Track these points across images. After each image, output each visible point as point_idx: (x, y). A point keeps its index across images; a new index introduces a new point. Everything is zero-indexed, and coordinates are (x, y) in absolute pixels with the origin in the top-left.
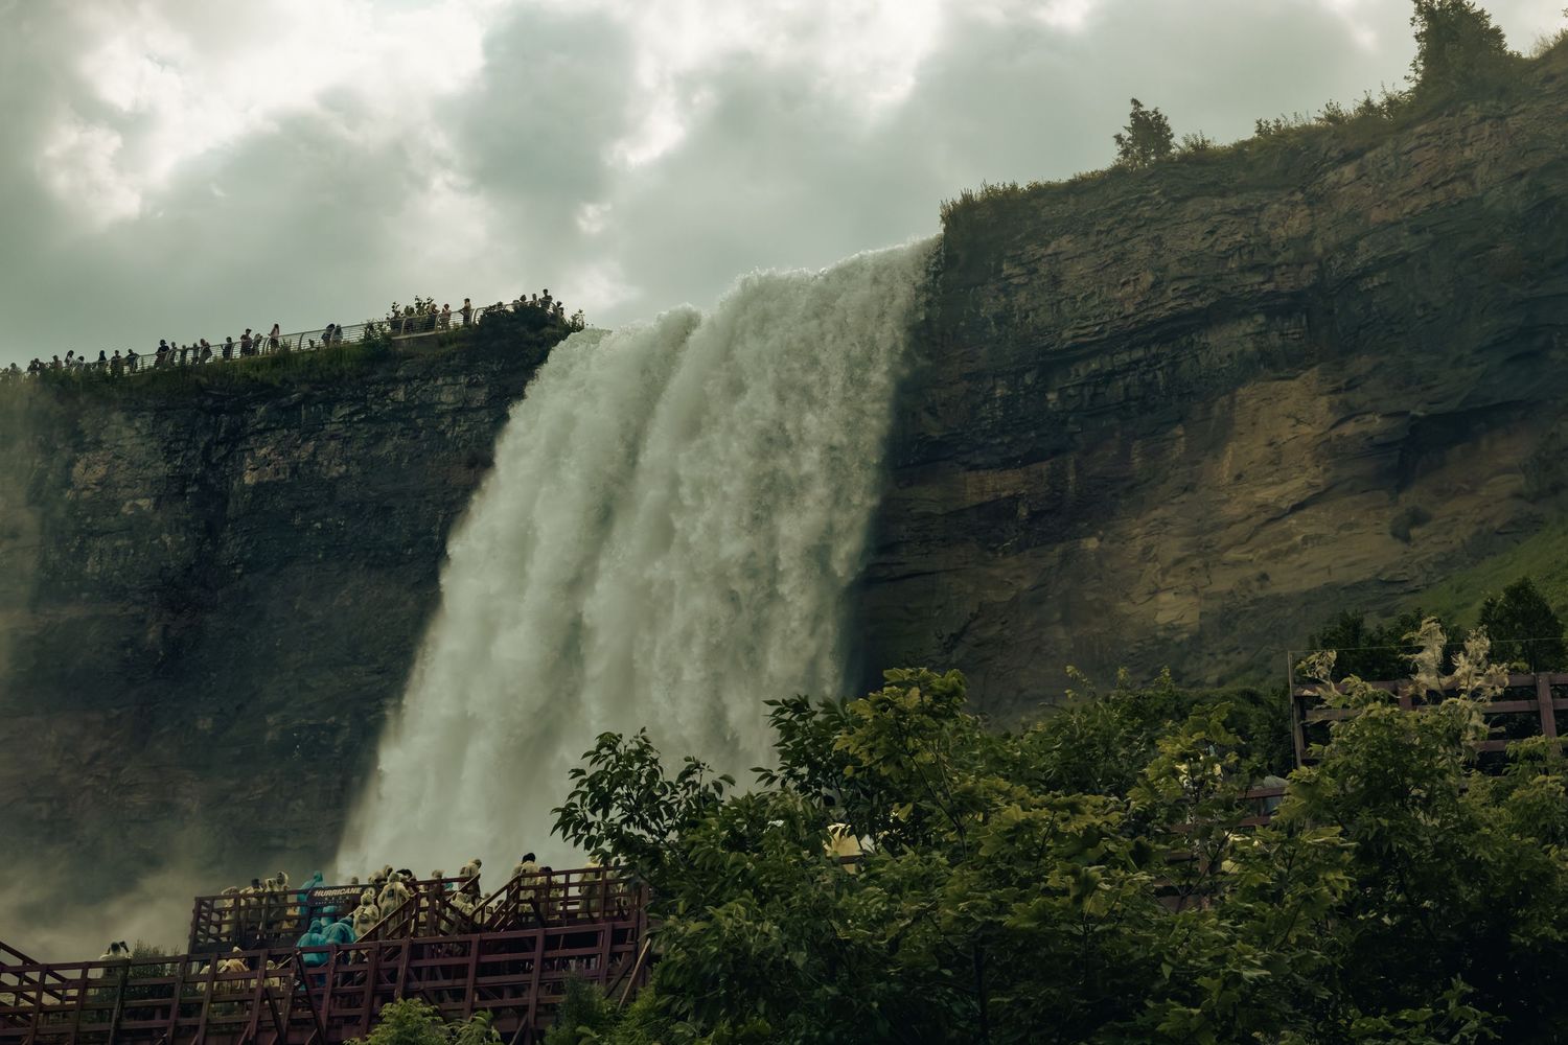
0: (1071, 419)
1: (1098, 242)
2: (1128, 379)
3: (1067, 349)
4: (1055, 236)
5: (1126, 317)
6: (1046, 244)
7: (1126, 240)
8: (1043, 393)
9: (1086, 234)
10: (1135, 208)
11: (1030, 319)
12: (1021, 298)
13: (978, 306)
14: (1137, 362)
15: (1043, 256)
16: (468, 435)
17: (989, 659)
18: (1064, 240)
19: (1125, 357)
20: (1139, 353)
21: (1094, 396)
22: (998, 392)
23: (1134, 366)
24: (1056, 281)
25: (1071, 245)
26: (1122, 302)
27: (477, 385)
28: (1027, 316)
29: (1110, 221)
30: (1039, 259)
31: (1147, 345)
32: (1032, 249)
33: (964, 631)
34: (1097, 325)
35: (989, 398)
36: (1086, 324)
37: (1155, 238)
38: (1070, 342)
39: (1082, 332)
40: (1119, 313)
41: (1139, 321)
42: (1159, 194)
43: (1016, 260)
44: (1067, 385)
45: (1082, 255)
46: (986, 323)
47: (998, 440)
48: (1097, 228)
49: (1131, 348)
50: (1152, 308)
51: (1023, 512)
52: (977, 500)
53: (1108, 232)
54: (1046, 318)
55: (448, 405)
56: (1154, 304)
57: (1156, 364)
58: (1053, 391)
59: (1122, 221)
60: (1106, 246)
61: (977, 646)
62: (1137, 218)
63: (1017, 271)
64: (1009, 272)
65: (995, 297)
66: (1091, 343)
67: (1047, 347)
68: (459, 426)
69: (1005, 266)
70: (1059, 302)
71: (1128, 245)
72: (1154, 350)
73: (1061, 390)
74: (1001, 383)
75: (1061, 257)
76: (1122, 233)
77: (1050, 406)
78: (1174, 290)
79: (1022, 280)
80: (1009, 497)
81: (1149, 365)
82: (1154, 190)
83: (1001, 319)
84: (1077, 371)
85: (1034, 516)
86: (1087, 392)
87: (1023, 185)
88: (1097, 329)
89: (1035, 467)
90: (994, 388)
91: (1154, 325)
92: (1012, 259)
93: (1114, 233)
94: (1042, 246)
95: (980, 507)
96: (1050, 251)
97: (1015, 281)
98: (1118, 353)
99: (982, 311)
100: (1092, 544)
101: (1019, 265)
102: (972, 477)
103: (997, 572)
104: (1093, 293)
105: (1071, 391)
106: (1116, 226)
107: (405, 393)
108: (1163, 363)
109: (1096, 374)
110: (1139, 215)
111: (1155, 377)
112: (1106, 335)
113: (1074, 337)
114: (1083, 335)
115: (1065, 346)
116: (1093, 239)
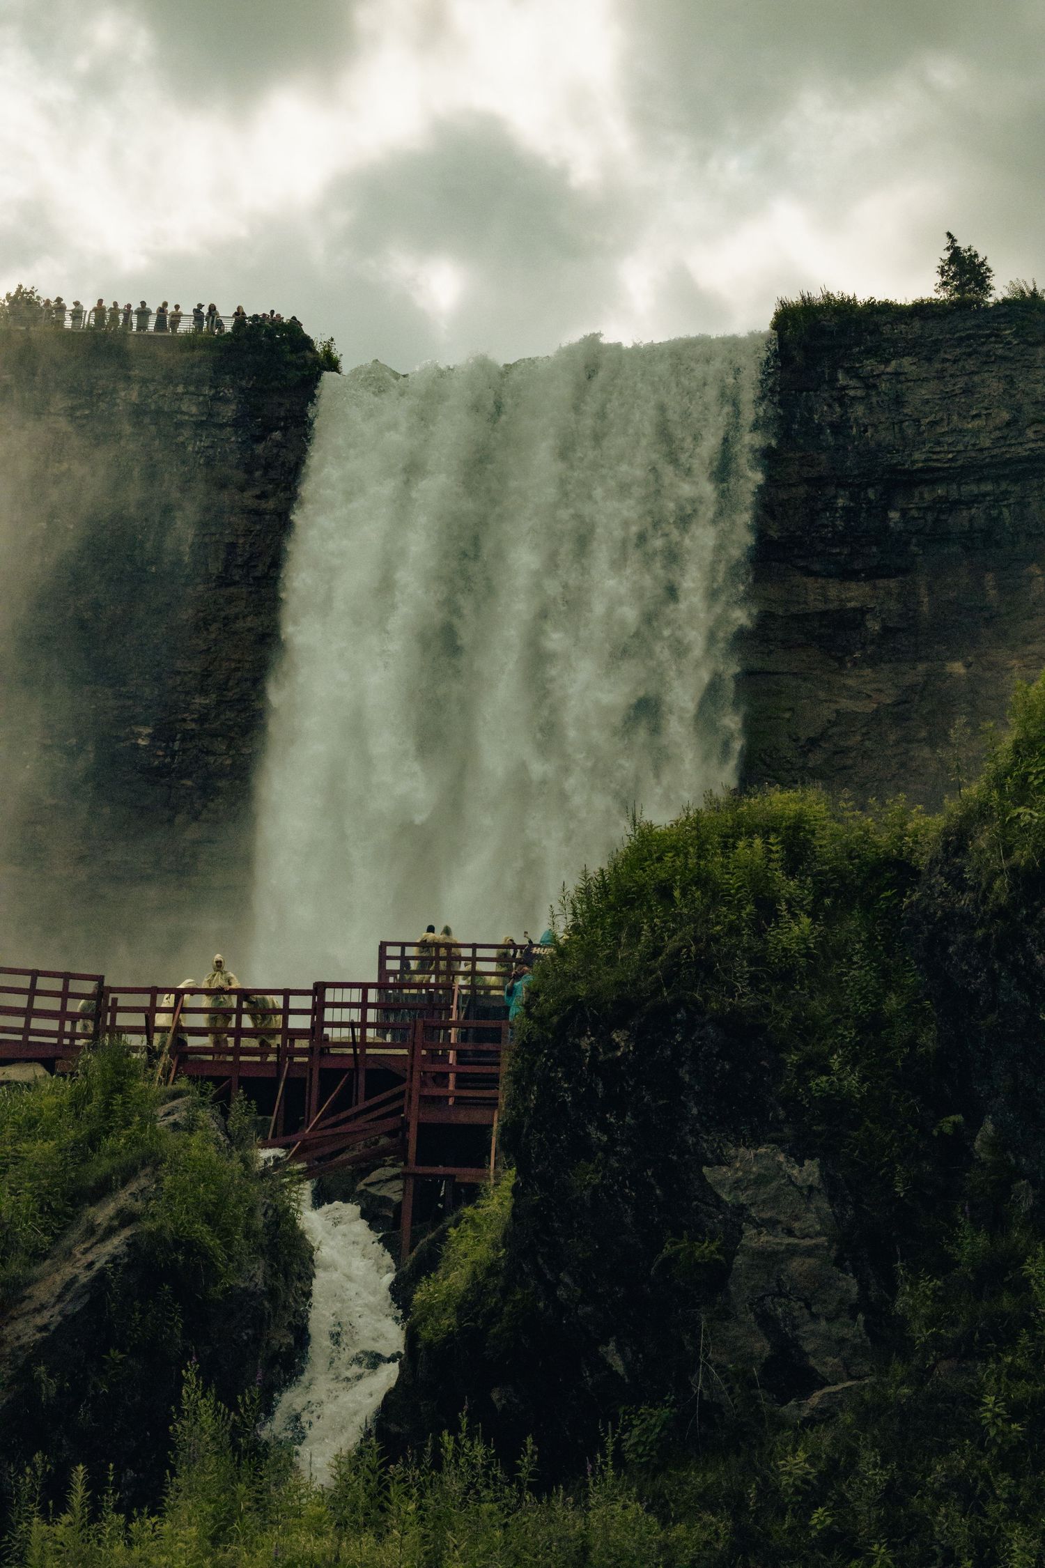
0: (914, 540)
1: (943, 370)
2: (973, 511)
3: (916, 471)
4: (897, 355)
5: (981, 450)
6: (887, 362)
7: (973, 373)
8: (885, 510)
9: (929, 360)
10: (983, 343)
11: (869, 434)
12: (860, 410)
13: (811, 410)
14: (985, 495)
15: (883, 373)
16: (211, 451)
17: (851, 767)
18: (906, 361)
19: (974, 489)
20: (987, 487)
21: (937, 520)
22: (840, 502)
23: (980, 498)
24: (898, 401)
25: (914, 367)
26: (976, 433)
27: (225, 401)
28: (866, 431)
29: (958, 351)
30: (879, 376)
31: (997, 480)
32: (870, 365)
33: (823, 736)
34: (952, 452)
35: (830, 506)
36: (938, 449)
37: (1007, 376)
38: (921, 465)
39: (935, 457)
40: (974, 445)
41: (992, 457)
42: (1011, 334)
43: (852, 373)
44: (912, 506)
45: (926, 380)
46: (820, 429)
47: (838, 550)
48: (942, 355)
49: (979, 481)
50: (1010, 445)
51: (874, 626)
52: (821, 606)
53: (955, 361)
54: (886, 437)
55: (192, 416)
56: (1013, 441)
57: (1001, 501)
58: (896, 510)
59: (970, 355)
60: (952, 376)
61: (835, 753)
62: (988, 354)
63: (852, 383)
64: (845, 383)
65: (830, 406)
66: (939, 469)
67: (896, 465)
68: (201, 441)
69: (840, 376)
70: (902, 422)
71: (976, 378)
72: (1004, 486)
73: (904, 512)
74: (842, 493)
75: (902, 378)
76: (970, 365)
77: (892, 524)
78: (1035, 432)
79: (860, 393)
80: (854, 609)
81: (996, 501)
82: (1005, 330)
83: (839, 428)
84: (921, 493)
85: (887, 631)
86: (930, 517)
87: (862, 298)
88: (950, 456)
89: (881, 583)
90: (835, 497)
91: (1008, 462)
92: (848, 371)
93: (961, 364)
94: (880, 362)
95: (824, 614)
96: (889, 370)
97: (852, 393)
98: (966, 483)
99: (816, 417)
100: (957, 668)
101: (854, 377)
102: (810, 582)
103: (850, 682)
104: (942, 419)
105: (915, 513)
106: (964, 357)
107: (140, 395)
108: (1012, 501)
109: (942, 500)
110: (989, 351)
111: (1001, 513)
112: (960, 463)
113: (926, 460)
114: (937, 460)
115: (915, 467)
116: (938, 366)
